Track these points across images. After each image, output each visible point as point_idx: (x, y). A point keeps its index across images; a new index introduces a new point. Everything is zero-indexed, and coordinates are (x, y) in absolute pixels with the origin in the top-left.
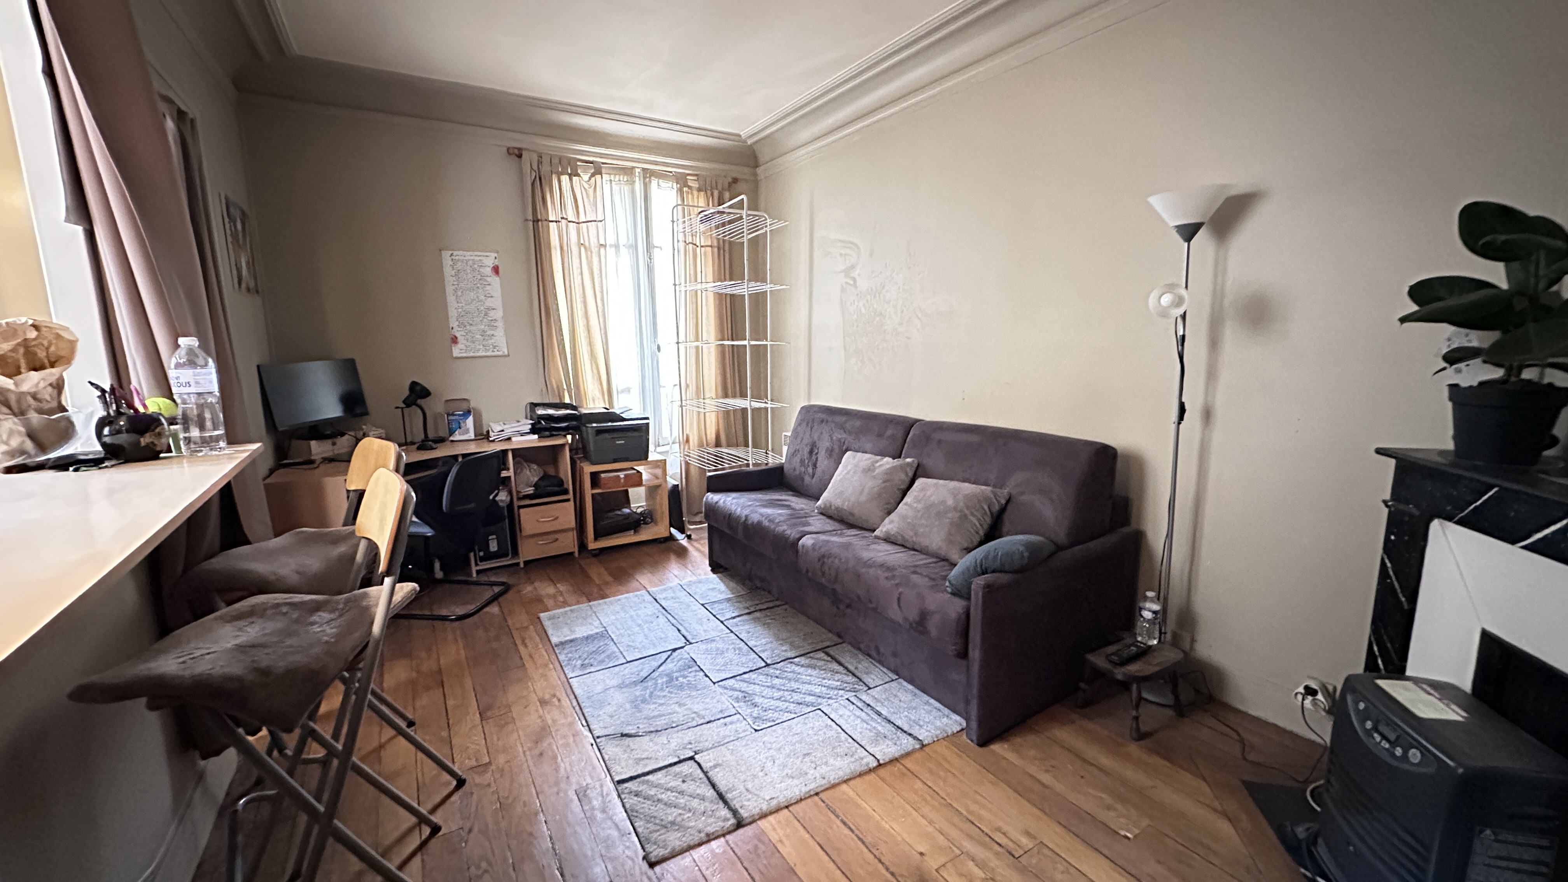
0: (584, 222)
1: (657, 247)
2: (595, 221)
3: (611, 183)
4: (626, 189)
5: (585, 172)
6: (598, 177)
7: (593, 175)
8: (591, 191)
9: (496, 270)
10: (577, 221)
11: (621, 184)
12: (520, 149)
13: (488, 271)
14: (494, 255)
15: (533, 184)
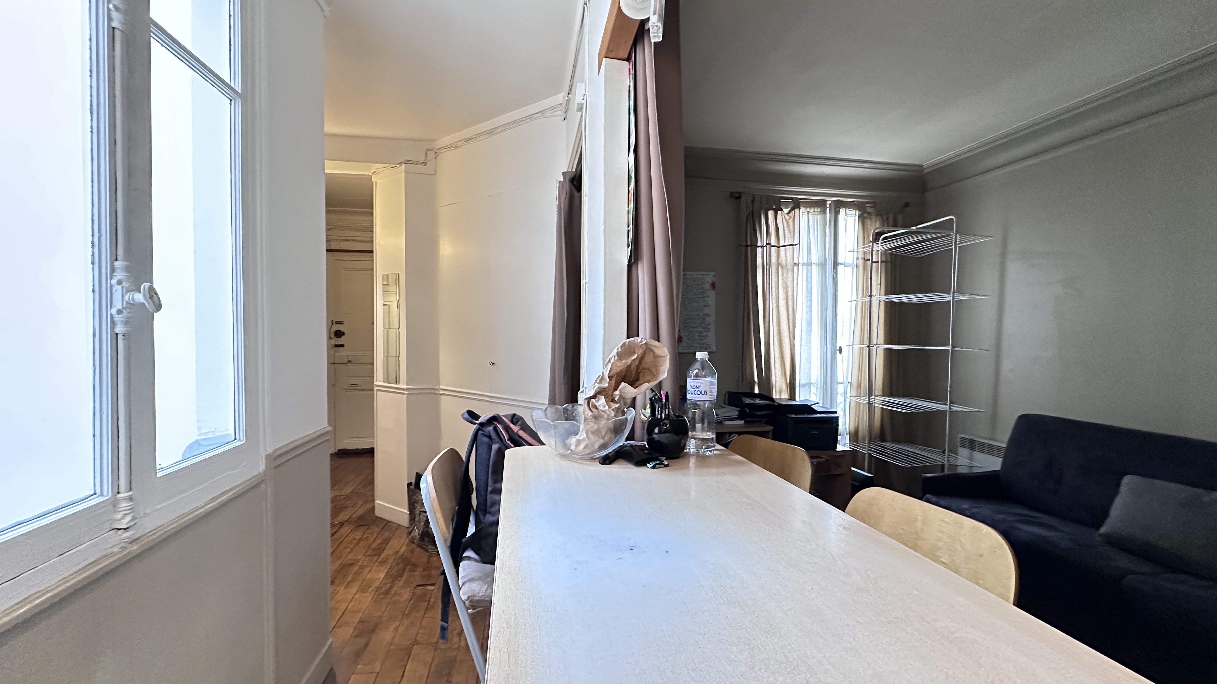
0: (783, 246)
1: (841, 264)
2: (792, 245)
3: (808, 214)
4: (819, 217)
5: (787, 207)
6: (797, 210)
7: (793, 209)
8: (791, 221)
9: (713, 285)
10: (778, 246)
11: (815, 214)
12: (740, 193)
13: (707, 286)
14: (712, 274)
15: (747, 218)
